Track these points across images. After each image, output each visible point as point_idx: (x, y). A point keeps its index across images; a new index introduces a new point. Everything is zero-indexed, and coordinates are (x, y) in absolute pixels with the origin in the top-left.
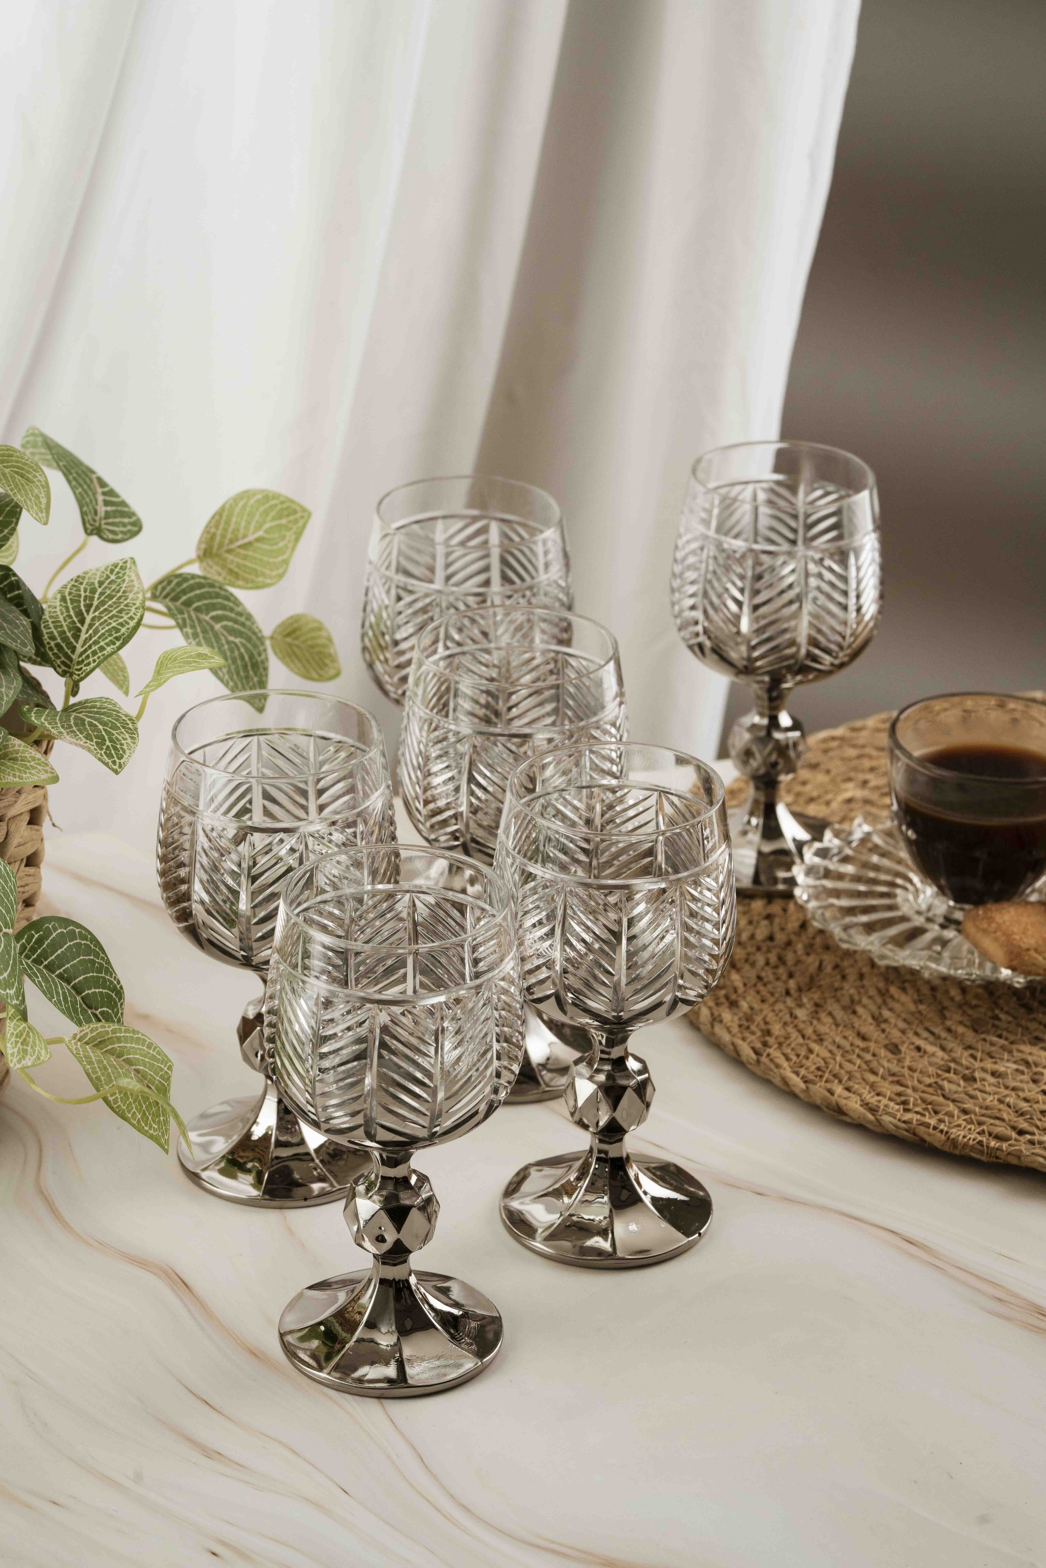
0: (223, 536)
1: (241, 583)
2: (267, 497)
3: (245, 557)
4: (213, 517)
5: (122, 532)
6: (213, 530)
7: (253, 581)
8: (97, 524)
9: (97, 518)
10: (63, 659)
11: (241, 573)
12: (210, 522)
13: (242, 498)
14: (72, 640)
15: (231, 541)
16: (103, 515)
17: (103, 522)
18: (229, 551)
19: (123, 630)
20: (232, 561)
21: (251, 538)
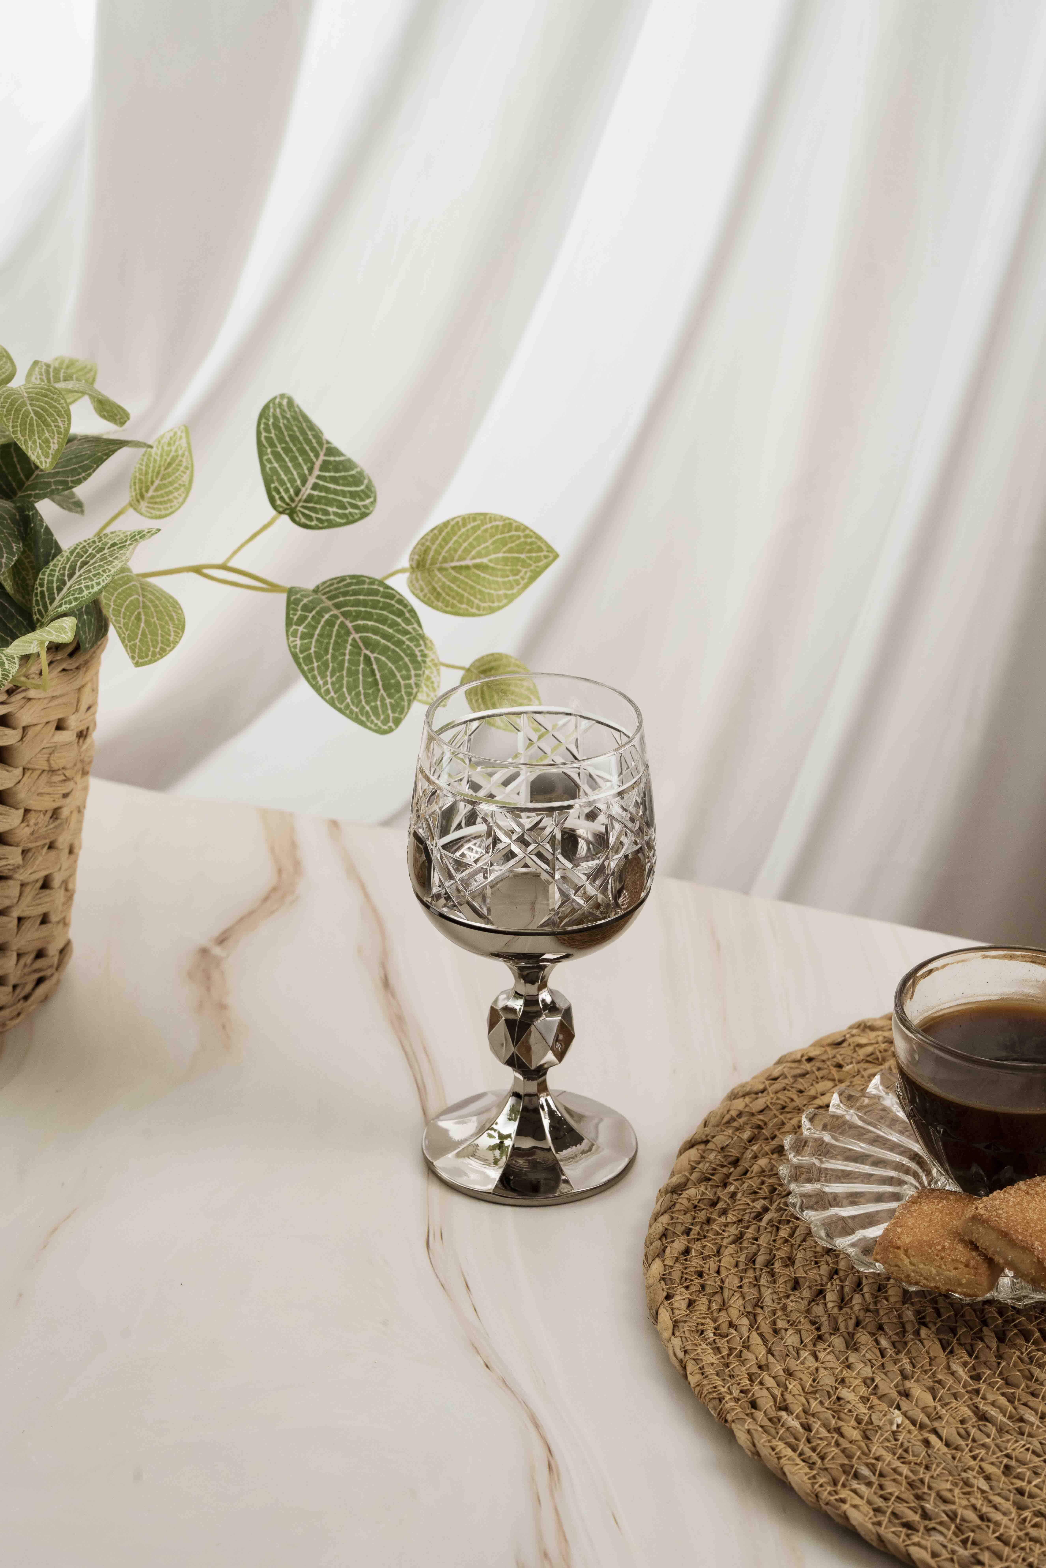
0: (438, 553)
1: (440, 604)
2: (509, 525)
3: (454, 580)
4: (432, 531)
5: (318, 519)
6: (428, 543)
7: (453, 606)
8: (293, 505)
9: (297, 499)
10: (41, 607)
11: (444, 595)
12: (427, 534)
13: (474, 520)
14: (55, 591)
15: (445, 560)
16: (304, 497)
17: (301, 504)
18: (441, 570)
19: (86, 592)
20: (439, 580)
21: (468, 562)
